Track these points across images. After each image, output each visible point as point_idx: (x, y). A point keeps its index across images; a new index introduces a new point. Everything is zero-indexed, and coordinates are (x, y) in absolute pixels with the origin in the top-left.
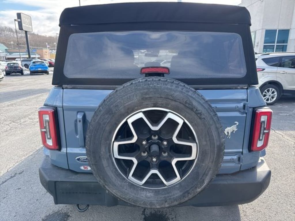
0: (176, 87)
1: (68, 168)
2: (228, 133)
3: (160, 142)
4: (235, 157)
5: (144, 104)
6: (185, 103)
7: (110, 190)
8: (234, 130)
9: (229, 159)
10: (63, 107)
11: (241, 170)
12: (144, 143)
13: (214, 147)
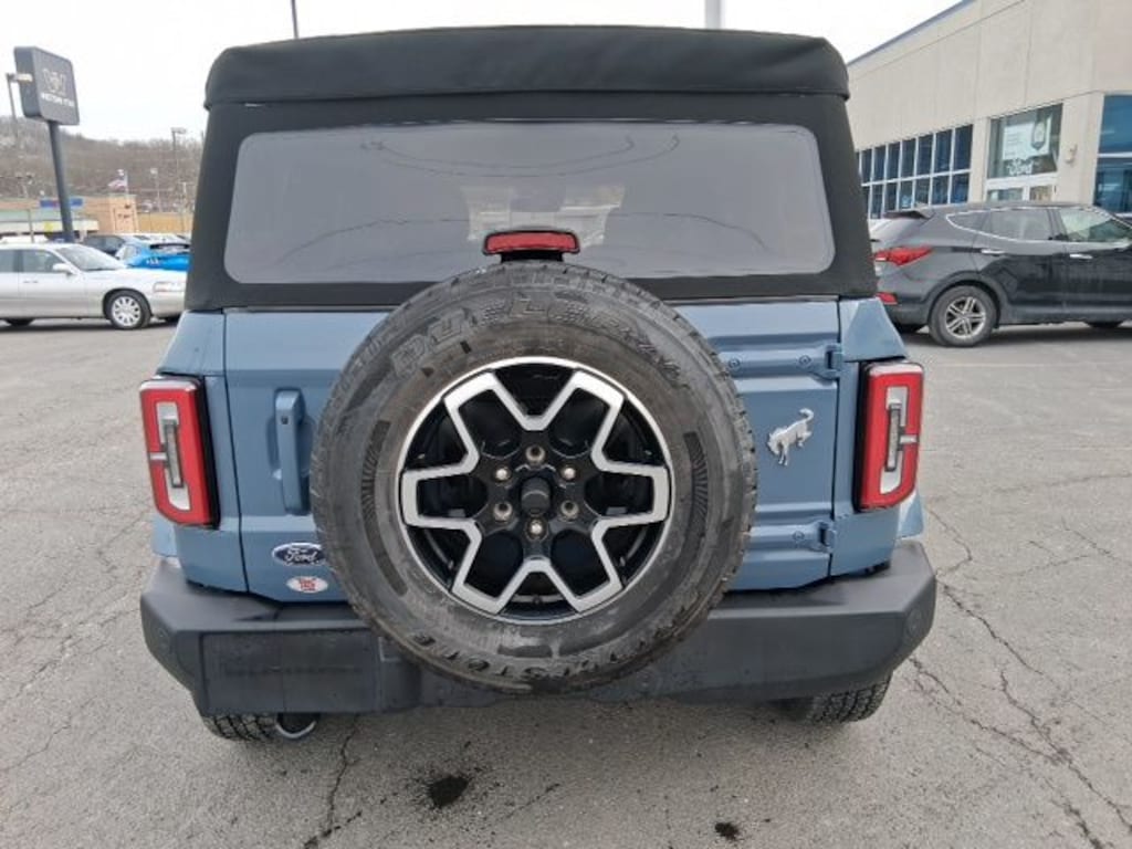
0: (596, 288)
1: (243, 589)
2: (780, 446)
3: (552, 468)
4: (809, 529)
5: (496, 344)
6: (626, 339)
7: (394, 634)
8: (799, 436)
9: (788, 537)
10: (225, 376)
11: (833, 574)
12: (502, 473)
13: (722, 479)
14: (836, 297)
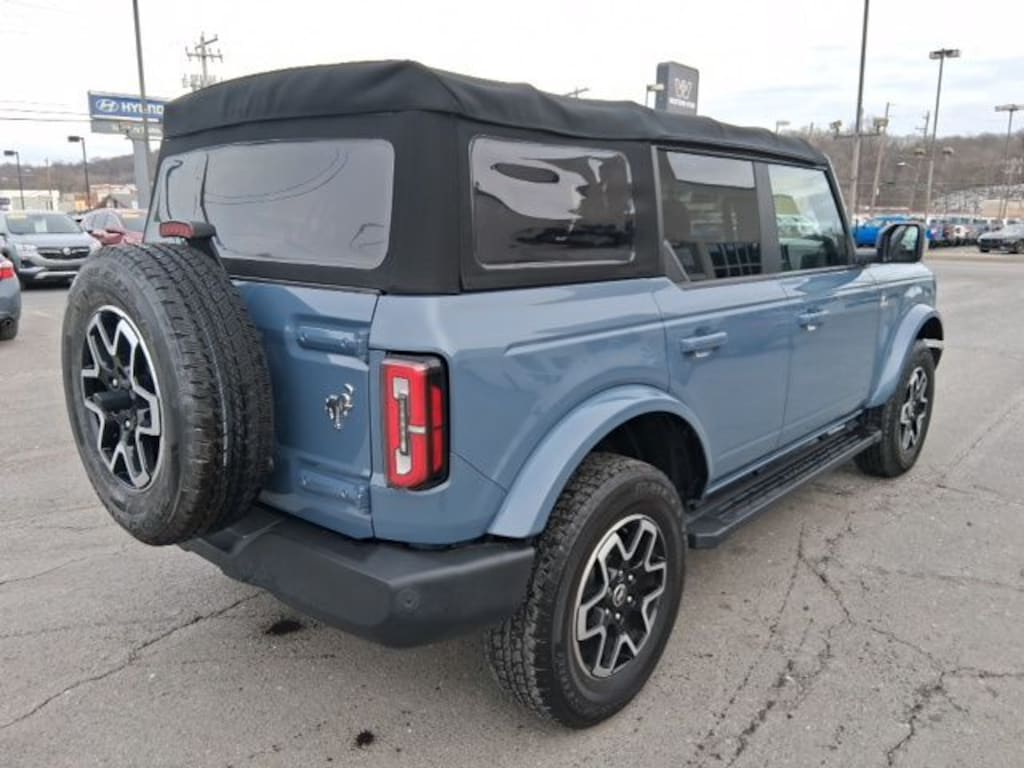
11: (377, 536)
14: (377, 291)
